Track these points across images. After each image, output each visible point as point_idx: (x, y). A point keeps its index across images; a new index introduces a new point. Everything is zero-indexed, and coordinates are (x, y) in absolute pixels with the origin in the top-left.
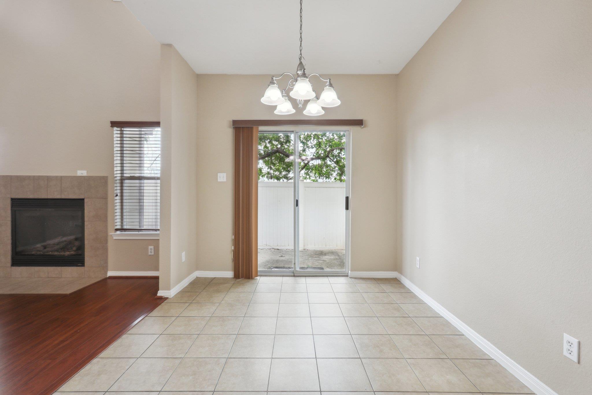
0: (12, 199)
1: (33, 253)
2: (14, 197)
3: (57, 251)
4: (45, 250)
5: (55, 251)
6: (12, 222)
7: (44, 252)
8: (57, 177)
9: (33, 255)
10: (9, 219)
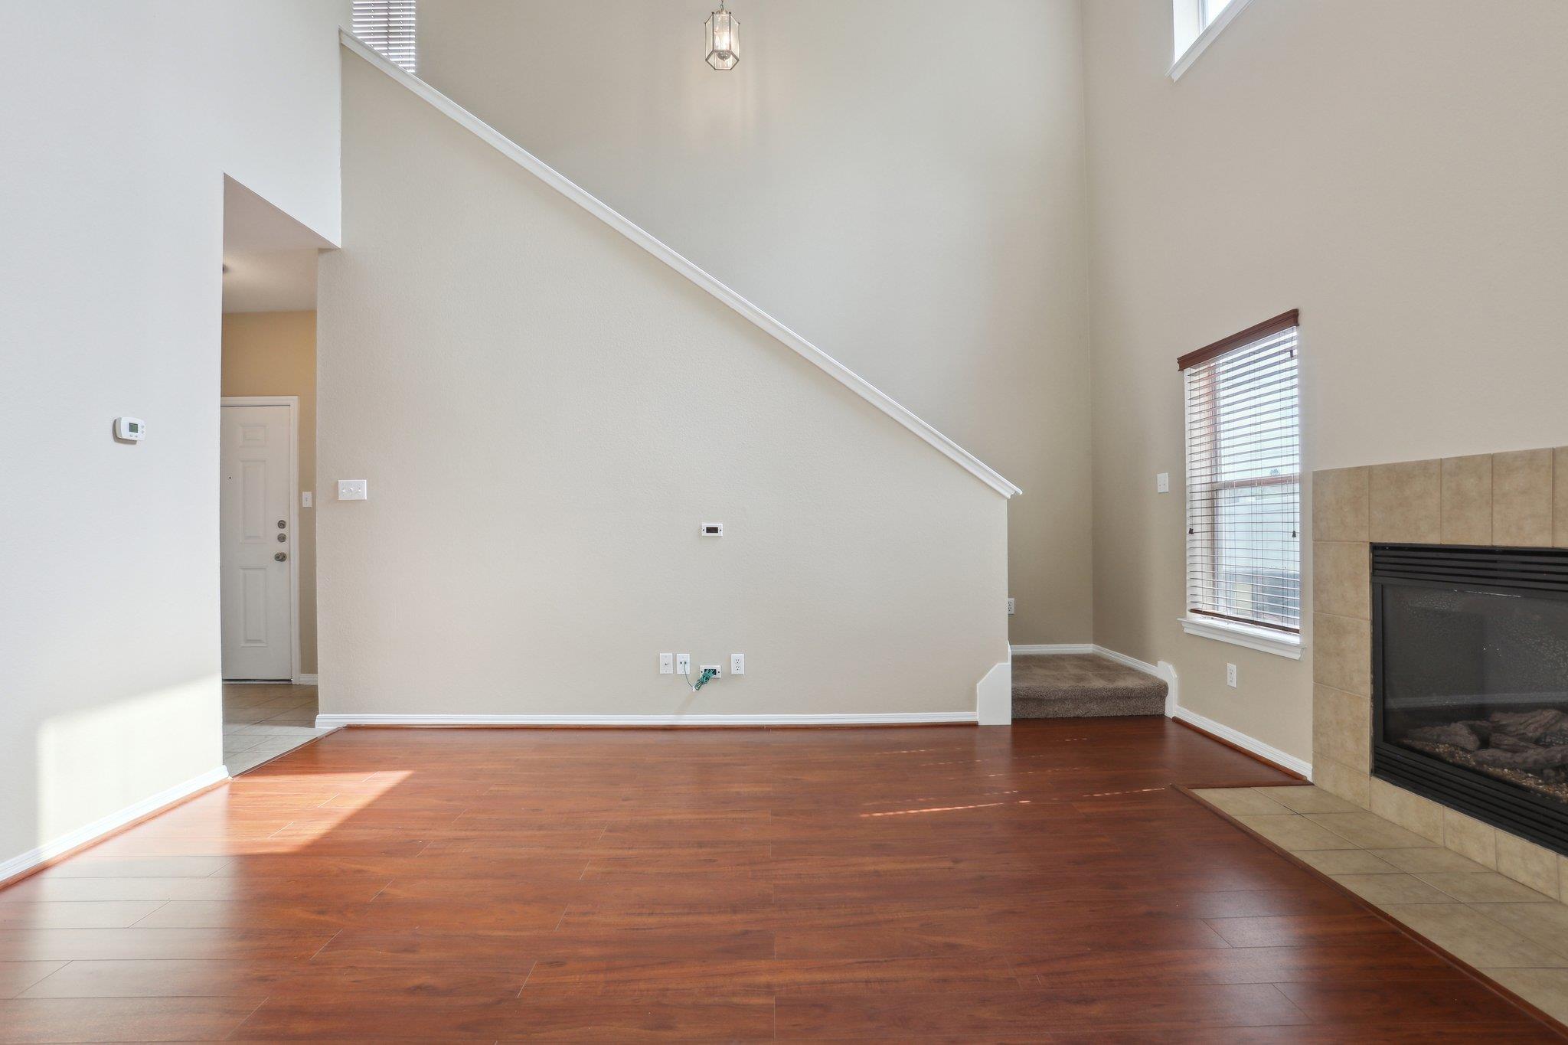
0: (1375, 548)
1: (1441, 749)
2: (1378, 539)
3: (1538, 771)
4: (1487, 754)
5: (1527, 771)
6: (1374, 623)
7: (1481, 760)
8: (1532, 456)
9: (1437, 758)
10: (1366, 613)
